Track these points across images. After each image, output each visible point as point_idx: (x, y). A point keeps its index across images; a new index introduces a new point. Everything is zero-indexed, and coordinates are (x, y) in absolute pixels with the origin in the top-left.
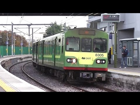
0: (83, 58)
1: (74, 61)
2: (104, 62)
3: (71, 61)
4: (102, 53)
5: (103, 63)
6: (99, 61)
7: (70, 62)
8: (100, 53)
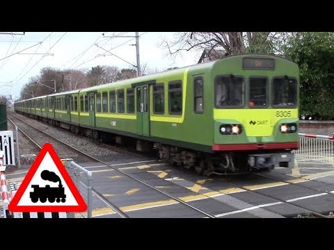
0: (251, 122)
1: (235, 130)
2: (293, 128)
3: (228, 131)
4: (287, 110)
5: (291, 132)
6: (284, 129)
7: (226, 133)
8: (284, 110)
